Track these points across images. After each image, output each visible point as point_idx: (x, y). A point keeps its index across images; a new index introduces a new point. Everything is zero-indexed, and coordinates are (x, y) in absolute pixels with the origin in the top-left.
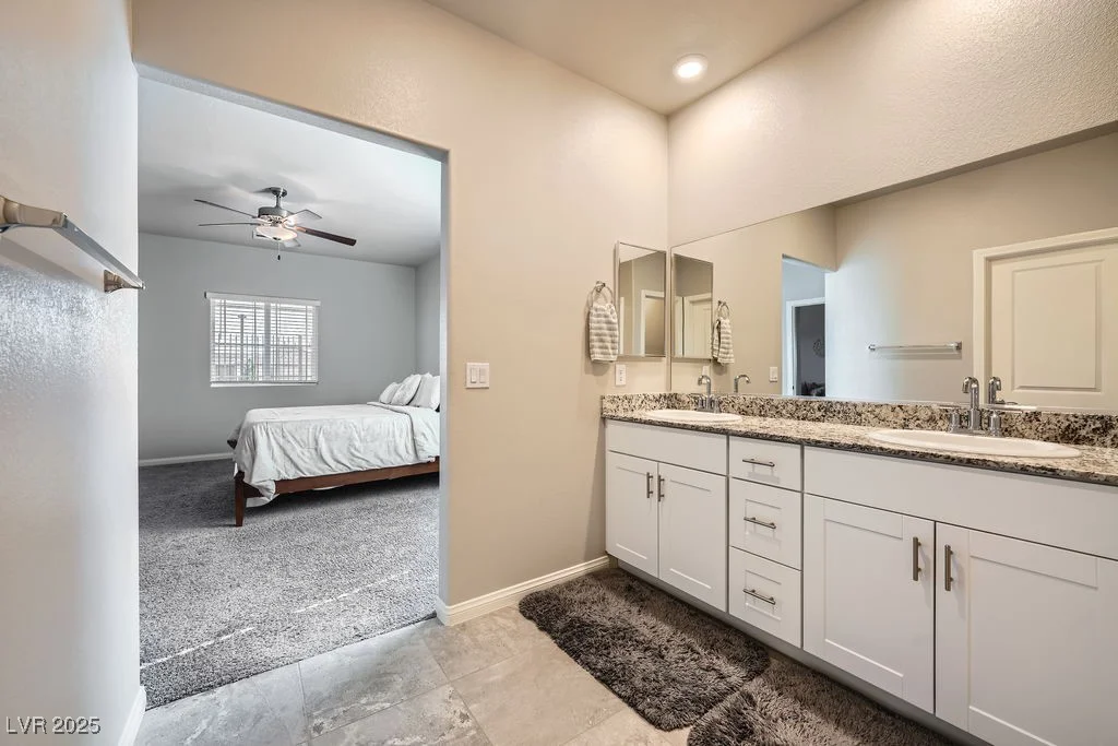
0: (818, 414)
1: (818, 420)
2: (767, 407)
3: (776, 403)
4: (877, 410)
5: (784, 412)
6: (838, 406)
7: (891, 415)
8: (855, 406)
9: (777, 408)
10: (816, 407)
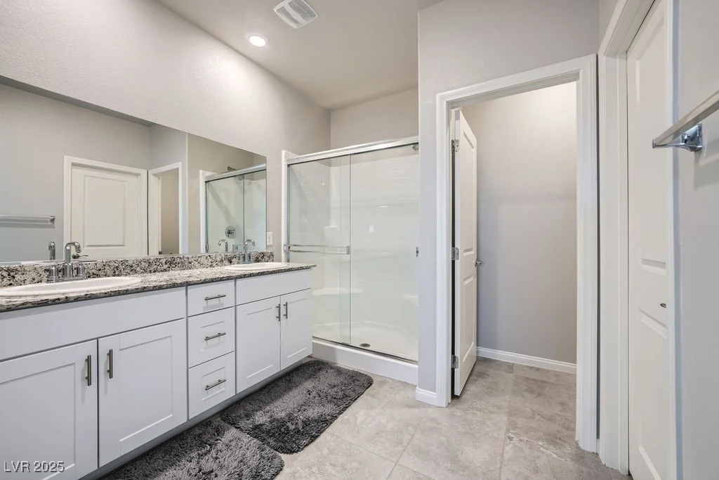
0: (165, 267)
1: (165, 270)
2: (121, 267)
3: (130, 263)
4: (199, 259)
5: (138, 269)
6: (178, 259)
7: (206, 261)
8: (188, 258)
9: (132, 267)
10: (164, 262)
